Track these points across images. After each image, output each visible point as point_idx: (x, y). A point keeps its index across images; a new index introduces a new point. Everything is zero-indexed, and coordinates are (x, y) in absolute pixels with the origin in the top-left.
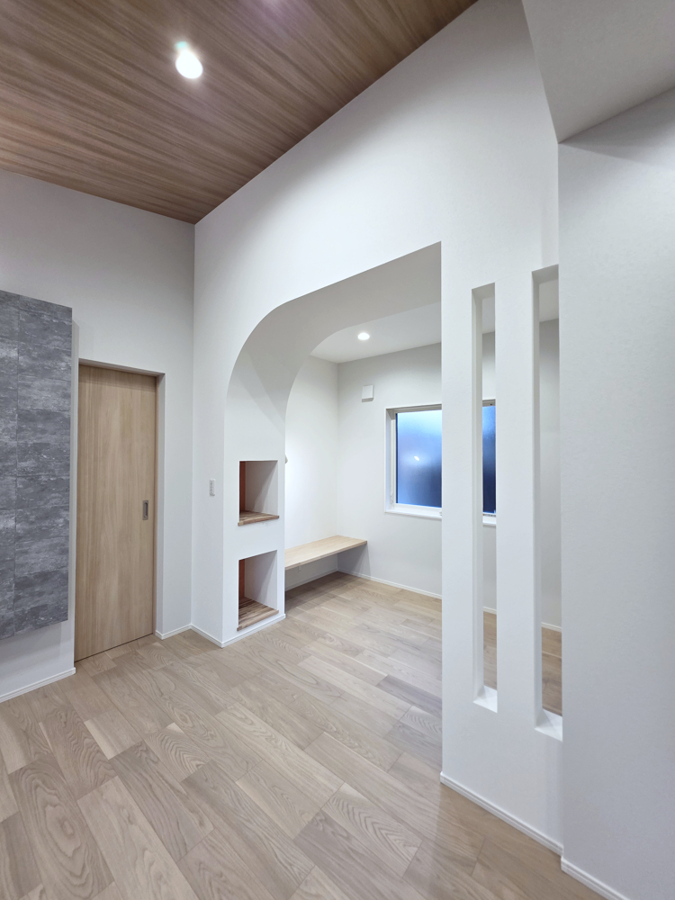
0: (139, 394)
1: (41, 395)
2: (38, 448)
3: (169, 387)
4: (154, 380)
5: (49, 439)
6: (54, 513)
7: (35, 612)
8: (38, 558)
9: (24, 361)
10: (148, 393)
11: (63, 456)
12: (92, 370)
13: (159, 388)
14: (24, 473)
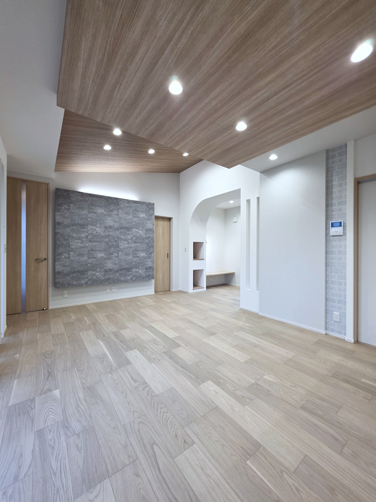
0: (166, 223)
1: (149, 225)
2: (149, 237)
3: (174, 221)
4: (170, 219)
5: (150, 235)
6: (151, 253)
7: (149, 276)
8: (149, 264)
9: (146, 217)
10: (168, 223)
11: (153, 239)
12: (157, 218)
13: (171, 221)
14: (146, 243)
